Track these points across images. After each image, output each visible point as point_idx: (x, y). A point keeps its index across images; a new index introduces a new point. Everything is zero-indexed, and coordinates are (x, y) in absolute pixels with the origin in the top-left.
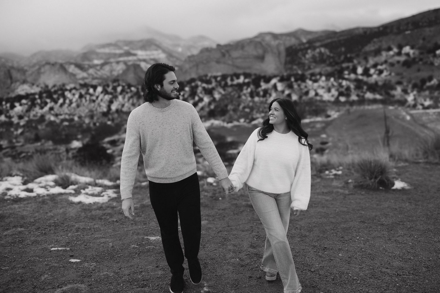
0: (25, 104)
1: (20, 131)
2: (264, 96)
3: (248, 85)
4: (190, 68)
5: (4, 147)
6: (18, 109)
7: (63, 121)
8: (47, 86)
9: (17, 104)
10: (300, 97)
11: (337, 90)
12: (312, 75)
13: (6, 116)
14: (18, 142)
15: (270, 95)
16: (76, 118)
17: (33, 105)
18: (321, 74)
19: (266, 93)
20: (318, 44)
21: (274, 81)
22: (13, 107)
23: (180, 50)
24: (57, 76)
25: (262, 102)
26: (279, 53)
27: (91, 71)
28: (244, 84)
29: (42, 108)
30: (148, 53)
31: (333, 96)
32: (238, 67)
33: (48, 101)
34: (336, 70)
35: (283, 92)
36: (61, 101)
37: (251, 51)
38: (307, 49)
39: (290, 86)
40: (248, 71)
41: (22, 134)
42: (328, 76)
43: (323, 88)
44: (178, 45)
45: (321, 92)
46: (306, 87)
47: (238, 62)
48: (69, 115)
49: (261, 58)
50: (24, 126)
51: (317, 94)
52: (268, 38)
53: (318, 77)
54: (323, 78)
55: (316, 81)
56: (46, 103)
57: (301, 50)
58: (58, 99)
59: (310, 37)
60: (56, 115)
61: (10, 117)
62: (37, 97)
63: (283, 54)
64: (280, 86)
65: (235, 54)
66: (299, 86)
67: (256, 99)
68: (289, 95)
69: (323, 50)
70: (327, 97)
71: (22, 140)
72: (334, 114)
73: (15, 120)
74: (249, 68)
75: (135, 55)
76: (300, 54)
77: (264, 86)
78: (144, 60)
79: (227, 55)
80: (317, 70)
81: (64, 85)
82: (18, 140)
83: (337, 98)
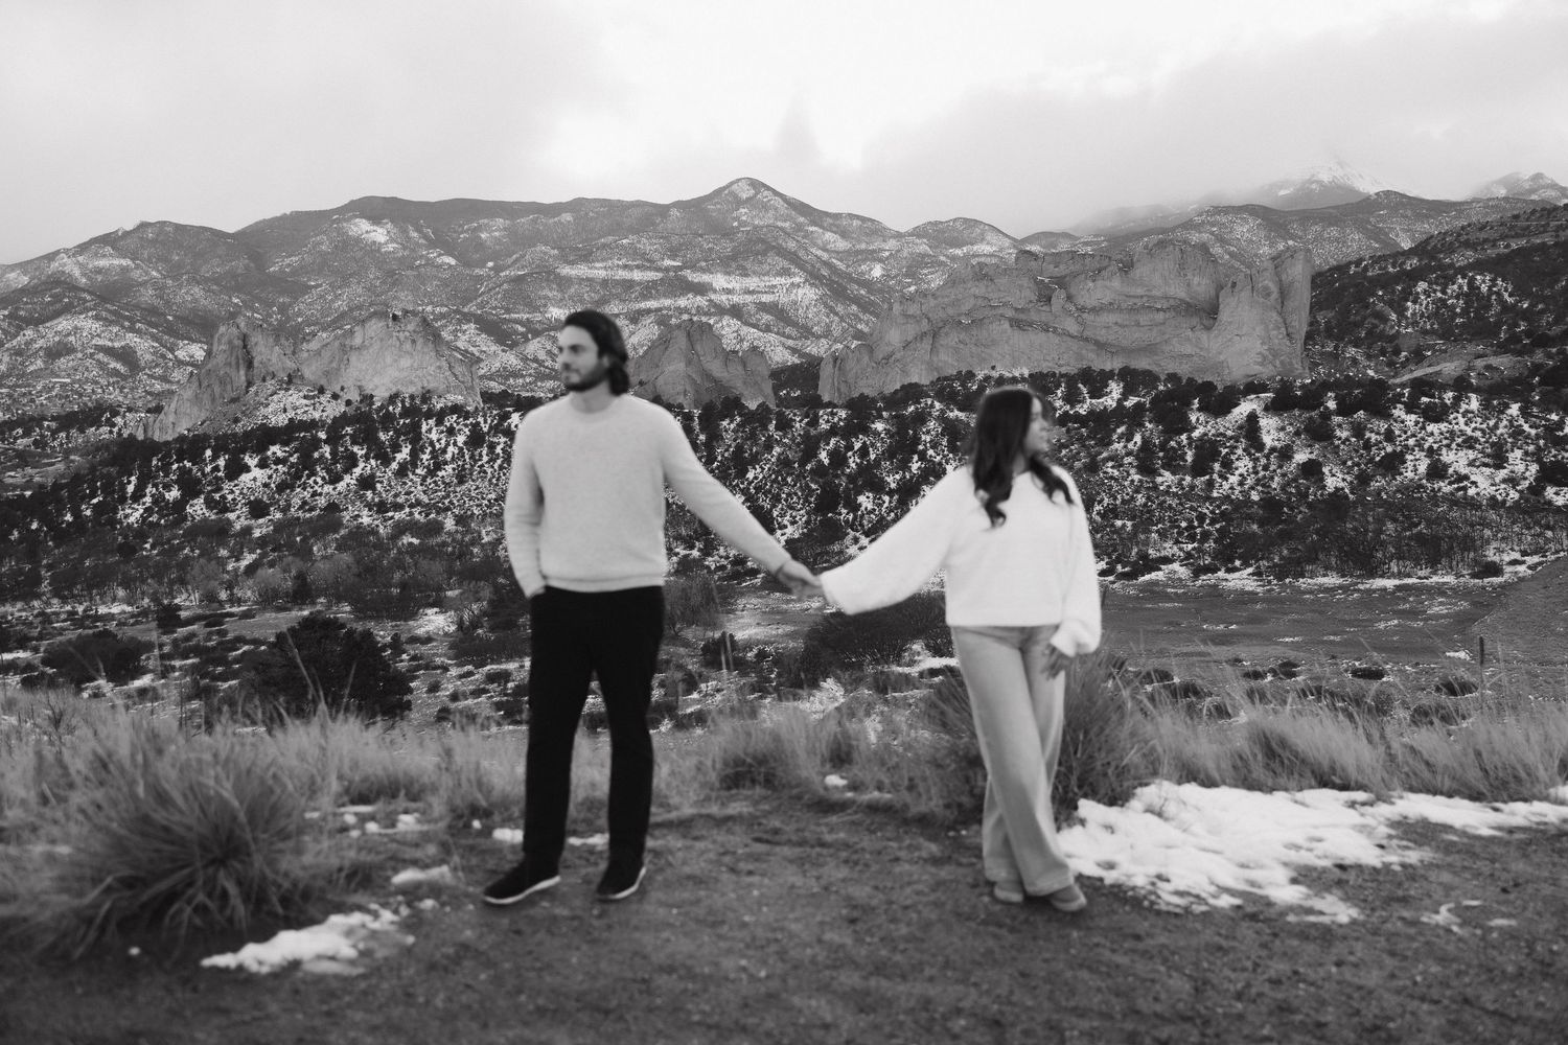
0: (278, 461)
1: (248, 559)
2: (1200, 468)
3: (1134, 418)
4: (906, 345)
5: (183, 614)
6: (255, 477)
7: (401, 529)
8: (368, 399)
9: (251, 461)
10: (1363, 479)
11: (1537, 456)
12: (1421, 386)
13: (210, 504)
14: (235, 600)
15: (1228, 466)
16: (449, 523)
17: (307, 464)
18: (1462, 386)
19: (1209, 454)
20: (1463, 258)
21: (1245, 408)
22: (236, 469)
23: (877, 272)
24: (405, 362)
25: (1188, 495)
26: (1284, 293)
27: (534, 347)
28: (1119, 415)
29: (335, 479)
30: (753, 282)
31: (1512, 481)
32: (1101, 346)
33: (359, 451)
34: (1536, 369)
35: (1285, 454)
36: (404, 454)
37: (1161, 280)
38: (1414, 276)
39: (1319, 433)
40: (1142, 364)
41: (251, 570)
42: (1496, 393)
43: (1469, 443)
44: (873, 256)
45: (1457, 460)
46: (1389, 436)
47: (1105, 326)
48: (428, 508)
49: (1208, 313)
50: (263, 542)
51: (1437, 471)
52: (1243, 230)
53: (1449, 396)
54: (1474, 403)
55: (1436, 414)
56: (352, 460)
57: (1386, 282)
58: (396, 448)
59: (1429, 228)
60: (381, 508)
61: (222, 507)
62: (322, 435)
63: (1303, 296)
64: (1271, 431)
65: (1093, 293)
66: (1358, 430)
67: (1166, 478)
68: (1312, 470)
69: (1483, 282)
70: (1484, 483)
71: (247, 592)
72: (1513, 561)
73: (238, 519)
74: (1150, 349)
75: (701, 289)
76: (1378, 300)
77: (1202, 425)
78: (736, 311)
79: (1059, 298)
80: (1450, 368)
81: (426, 397)
82: (238, 592)
83: (1536, 489)
